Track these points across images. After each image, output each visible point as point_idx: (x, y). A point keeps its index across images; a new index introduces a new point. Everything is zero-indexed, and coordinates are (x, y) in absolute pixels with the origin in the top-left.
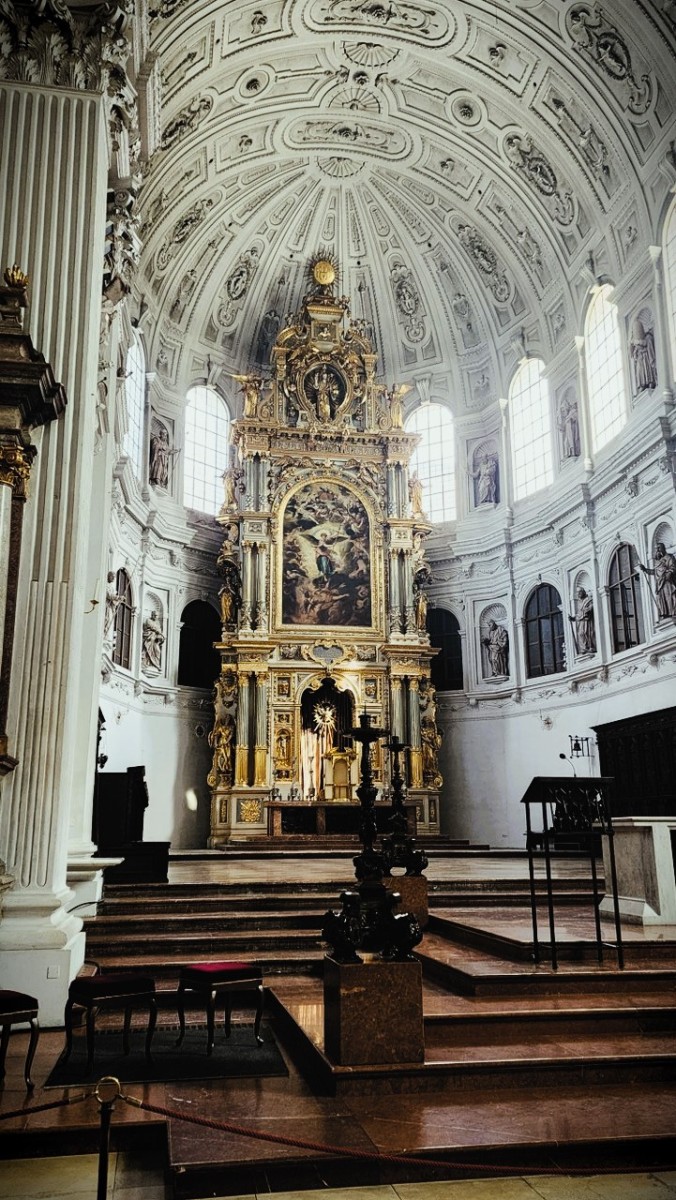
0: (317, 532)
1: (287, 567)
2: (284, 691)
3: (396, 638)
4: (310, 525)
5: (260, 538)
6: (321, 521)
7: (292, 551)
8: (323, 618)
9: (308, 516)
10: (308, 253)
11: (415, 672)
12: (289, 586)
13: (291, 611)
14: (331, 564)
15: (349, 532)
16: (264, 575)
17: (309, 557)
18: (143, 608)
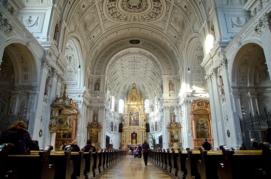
0: (133, 115)
1: (130, 119)
2: (129, 133)
3: (142, 127)
4: (132, 115)
5: (127, 117)
6: (134, 114)
7: (130, 118)
8: (134, 125)
9: (132, 114)
10: (132, 83)
11: (143, 131)
12: (130, 121)
13: (130, 124)
14: (135, 119)
15: (137, 115)
16: (127, 121)
17: (132, 118)
18: (114, 125)
